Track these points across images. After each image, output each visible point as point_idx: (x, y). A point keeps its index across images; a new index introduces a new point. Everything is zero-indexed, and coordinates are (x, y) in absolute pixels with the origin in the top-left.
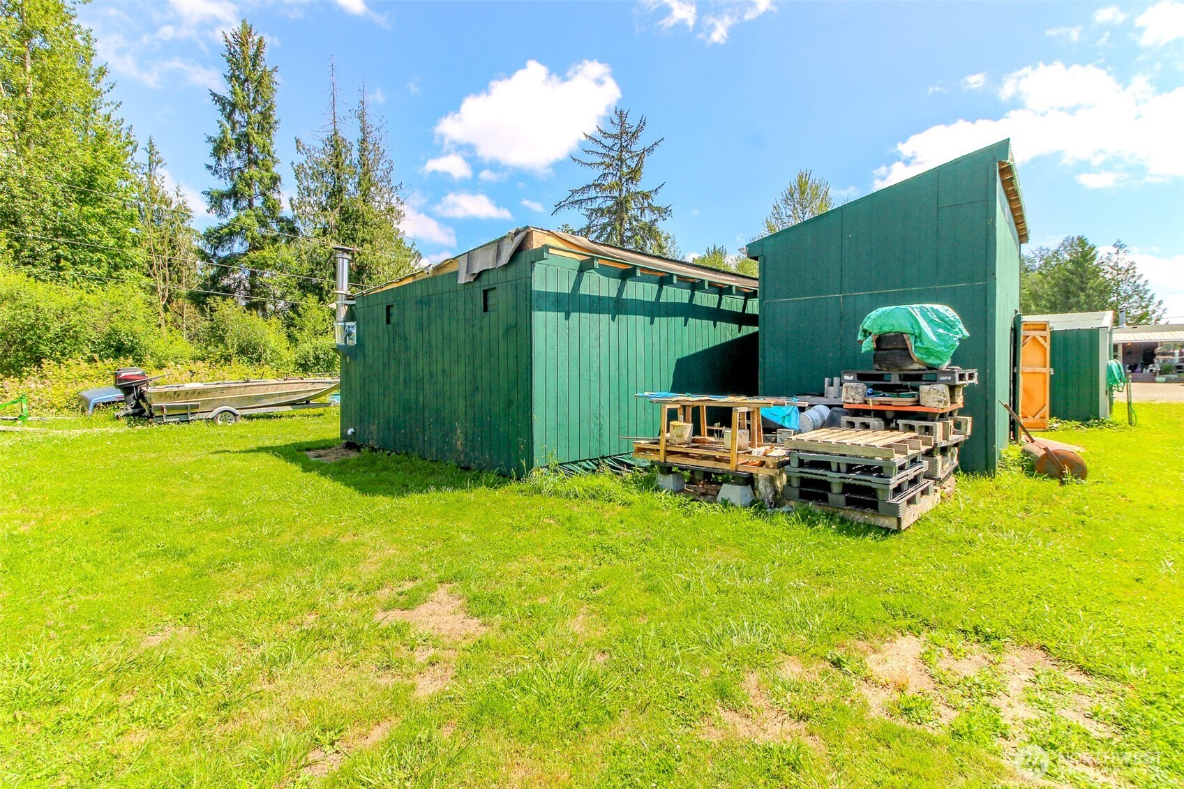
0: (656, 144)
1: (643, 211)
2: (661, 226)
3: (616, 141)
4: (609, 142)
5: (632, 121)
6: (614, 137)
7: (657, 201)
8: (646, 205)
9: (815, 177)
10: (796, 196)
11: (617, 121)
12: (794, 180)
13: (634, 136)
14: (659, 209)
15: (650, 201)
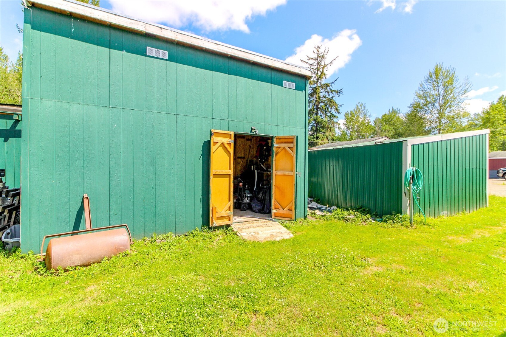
0: (334, 59)
1: (328, 92)
2: (337, 99)
3: (315, 61)
4: (311, 62)
5: (322, 50)
6: (314, 59)
7: (334, 87)
8: (329, 90)
9: (445, 66)
10: (434, 77)
11: (316, 51)
12: (432, 69)
13: (323, 57)
14: (335, 91)
15: (331, 87)
